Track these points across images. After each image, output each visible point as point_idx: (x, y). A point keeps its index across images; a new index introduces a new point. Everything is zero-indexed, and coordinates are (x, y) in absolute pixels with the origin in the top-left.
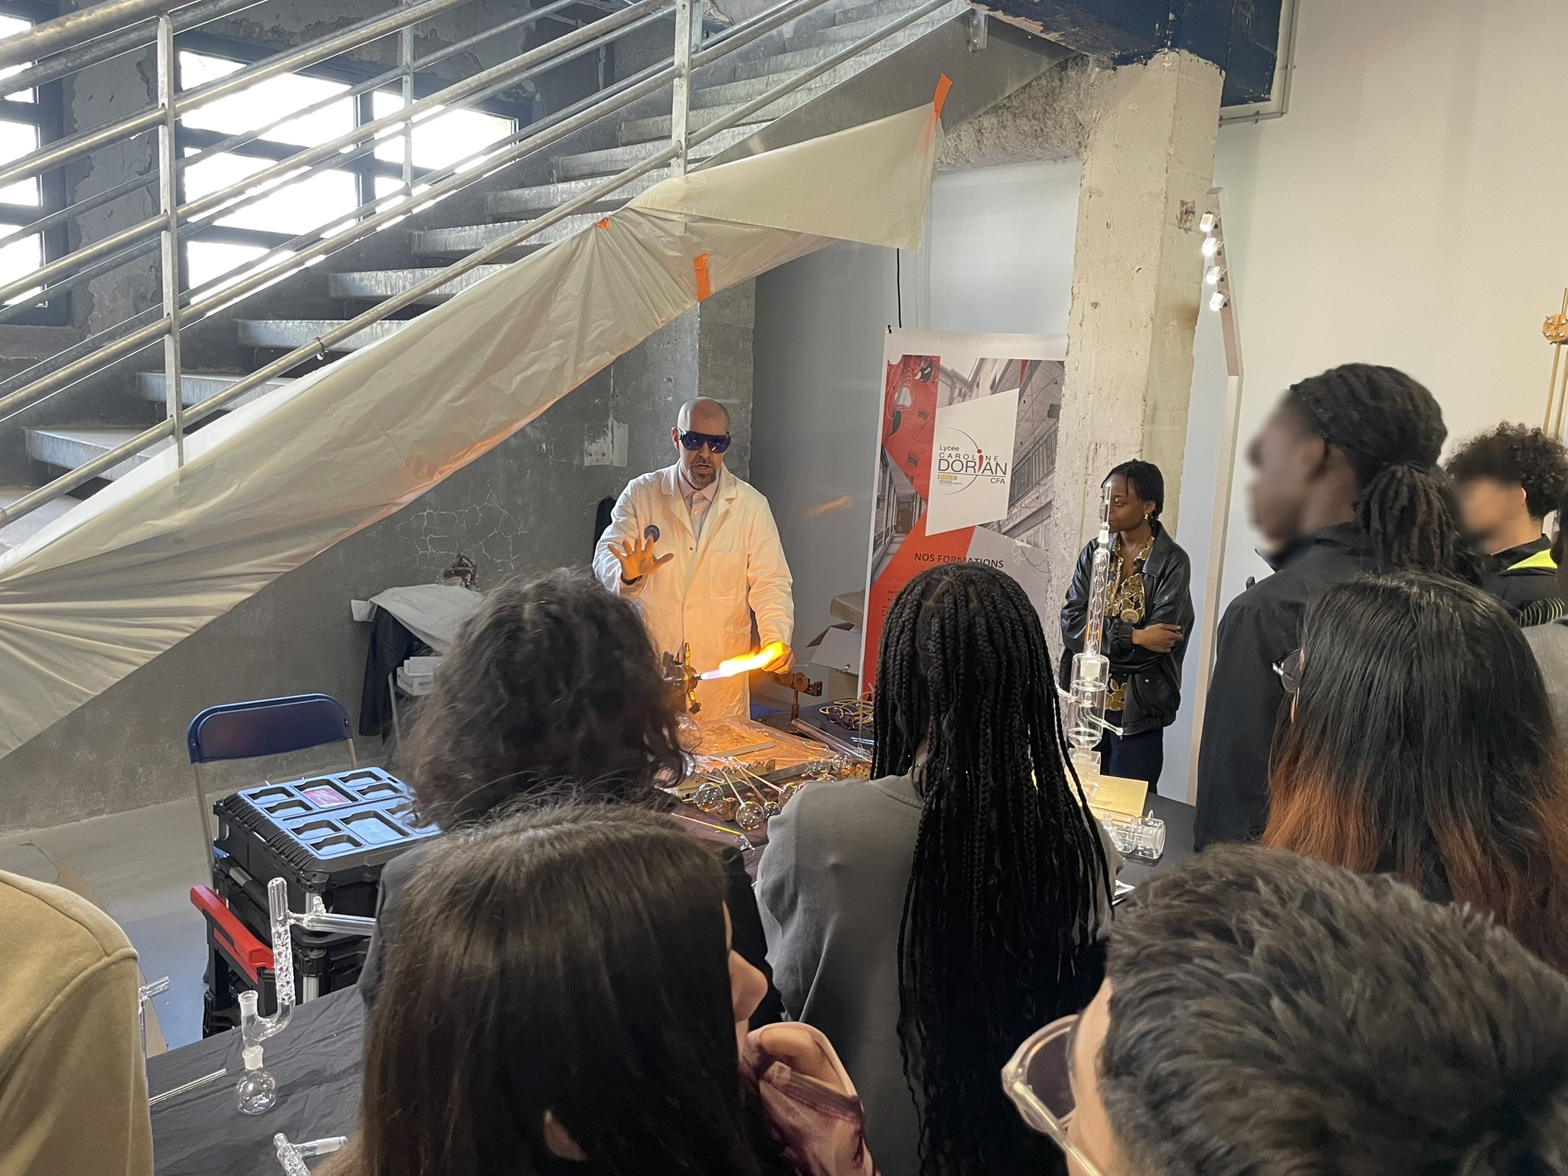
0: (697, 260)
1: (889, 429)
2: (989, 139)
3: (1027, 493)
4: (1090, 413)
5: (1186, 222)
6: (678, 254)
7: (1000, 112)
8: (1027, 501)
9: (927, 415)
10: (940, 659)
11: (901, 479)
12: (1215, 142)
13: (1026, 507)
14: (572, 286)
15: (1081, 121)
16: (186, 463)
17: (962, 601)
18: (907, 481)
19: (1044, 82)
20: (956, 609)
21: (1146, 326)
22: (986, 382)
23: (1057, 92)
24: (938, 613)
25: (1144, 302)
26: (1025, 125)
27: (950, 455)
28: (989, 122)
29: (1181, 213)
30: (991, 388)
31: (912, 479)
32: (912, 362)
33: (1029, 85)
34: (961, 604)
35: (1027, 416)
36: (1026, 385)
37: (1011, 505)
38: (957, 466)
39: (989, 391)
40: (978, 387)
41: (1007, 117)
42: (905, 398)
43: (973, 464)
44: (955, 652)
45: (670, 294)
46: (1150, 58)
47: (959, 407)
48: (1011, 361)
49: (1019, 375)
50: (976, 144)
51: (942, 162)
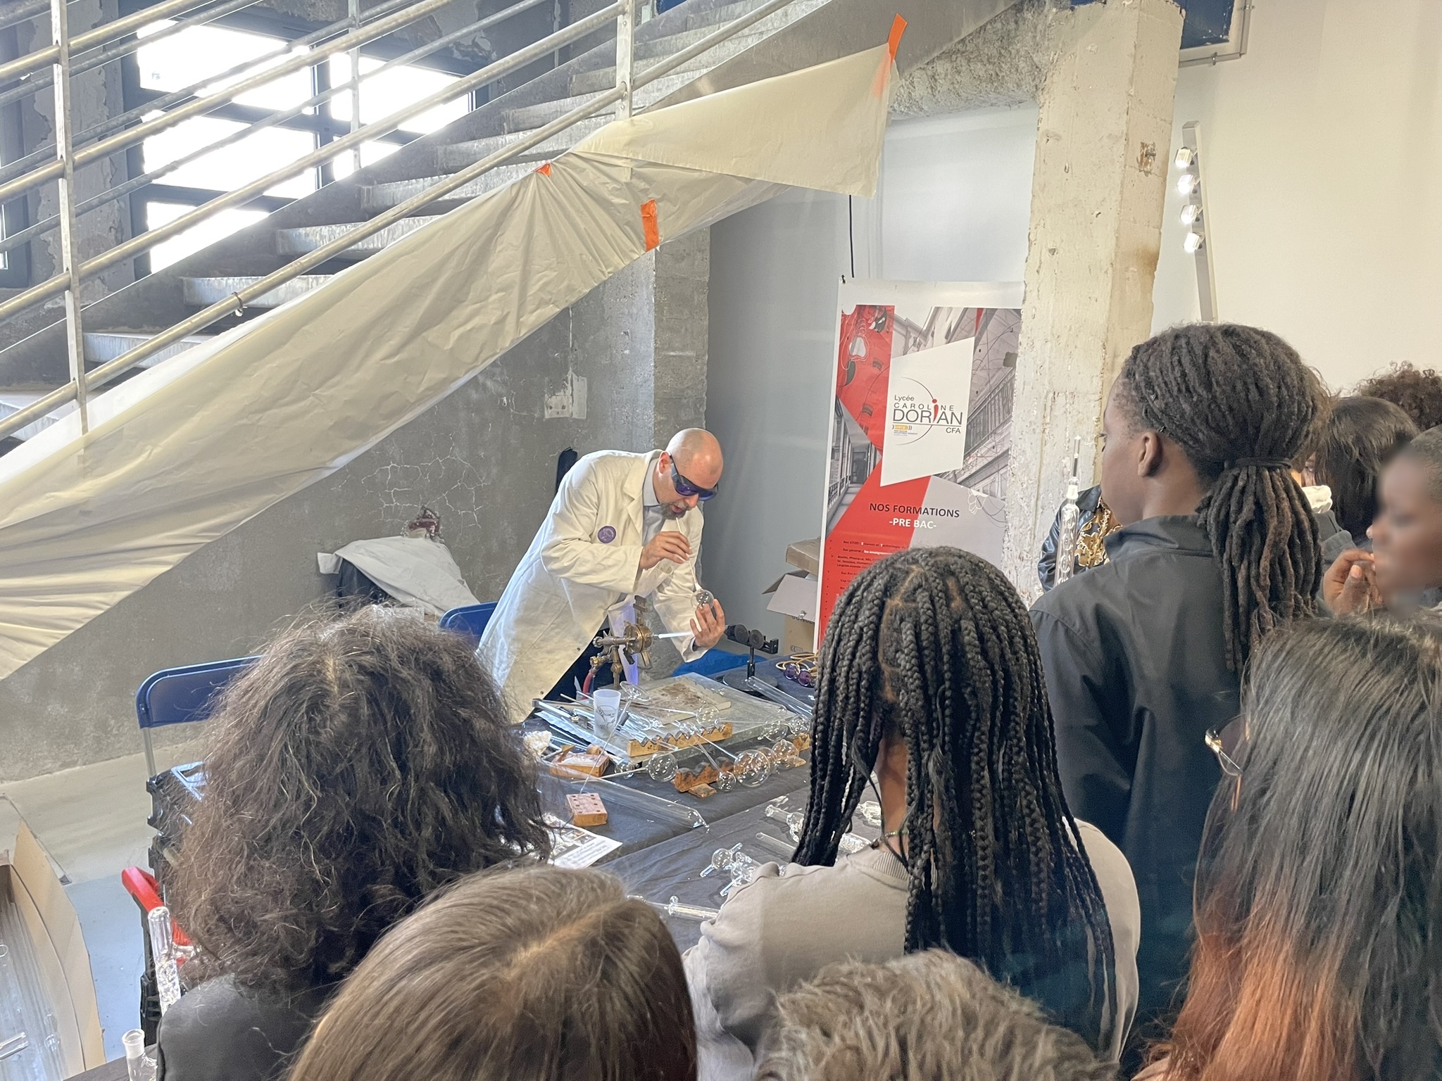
0: (644, 207)
1: (843, 378)
2: (943, 85)
3: (983, 442)
4: (1047, 362)
5: (1146, 164)
6: (624, 201)
7: (954, 57)
8: (983, 450)
9: (881, 364)
10: (918, 678)
11: (856, 430)
12: (1175, 83)
13: (982, 456)
14: (513, 234)
15: (1038, 63)
16: (90, 430)
17: (940, 598)
18: (861, 431)
19: (999, 25)
20: (934, 611)
21: (1106, 272)
22: (941, 329)
23: (1013, 33)
24: (910, 616)
25: (1104, 247)
26: (979, 69)
27: (905, 406)
28: (942, 67)
29: (1142, 155)
30: (946, 338)
31: (866, 430)
32: (866, 311)
33: (983, 28)
34: (940, 602)
35: (982, 365)
36: (981, 334)
37: (968, 454)
38: (912, 416)
39: (945, 341)
40: (932, 336)
41: (961, 61)
42: (859, 348)
43: (928, 414)
44: (937, 671)
45: (618, 245)
47: (914, 356)
48: (966, 309)
49: (974, 323)
50: (930, 90)
51: (894, 110)
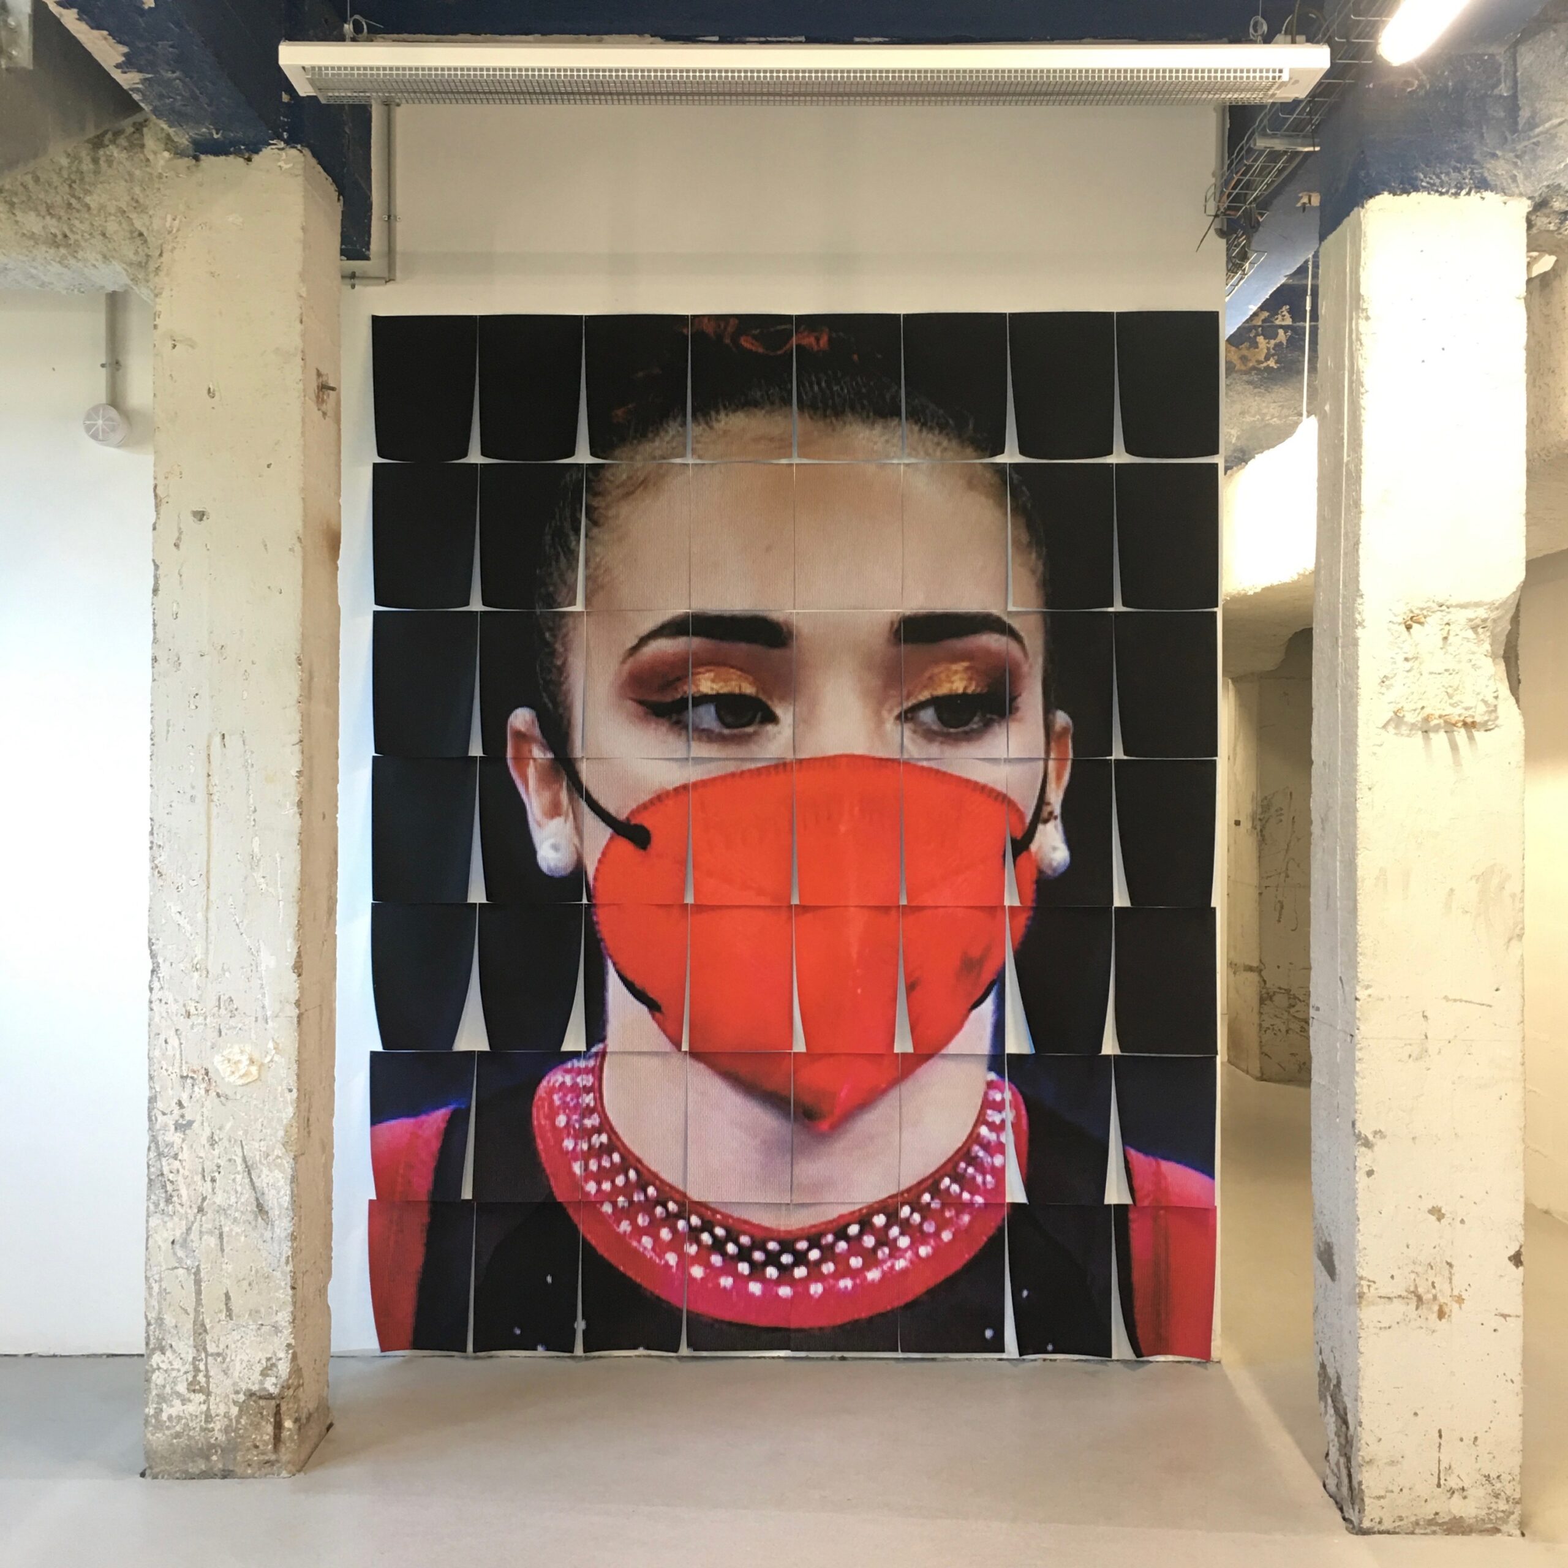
5: (322, 402)
15: (143, 230)
21: (292, 550)
23: (90, 179)
29: (318, 387)
46: (257, 151)
